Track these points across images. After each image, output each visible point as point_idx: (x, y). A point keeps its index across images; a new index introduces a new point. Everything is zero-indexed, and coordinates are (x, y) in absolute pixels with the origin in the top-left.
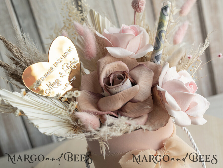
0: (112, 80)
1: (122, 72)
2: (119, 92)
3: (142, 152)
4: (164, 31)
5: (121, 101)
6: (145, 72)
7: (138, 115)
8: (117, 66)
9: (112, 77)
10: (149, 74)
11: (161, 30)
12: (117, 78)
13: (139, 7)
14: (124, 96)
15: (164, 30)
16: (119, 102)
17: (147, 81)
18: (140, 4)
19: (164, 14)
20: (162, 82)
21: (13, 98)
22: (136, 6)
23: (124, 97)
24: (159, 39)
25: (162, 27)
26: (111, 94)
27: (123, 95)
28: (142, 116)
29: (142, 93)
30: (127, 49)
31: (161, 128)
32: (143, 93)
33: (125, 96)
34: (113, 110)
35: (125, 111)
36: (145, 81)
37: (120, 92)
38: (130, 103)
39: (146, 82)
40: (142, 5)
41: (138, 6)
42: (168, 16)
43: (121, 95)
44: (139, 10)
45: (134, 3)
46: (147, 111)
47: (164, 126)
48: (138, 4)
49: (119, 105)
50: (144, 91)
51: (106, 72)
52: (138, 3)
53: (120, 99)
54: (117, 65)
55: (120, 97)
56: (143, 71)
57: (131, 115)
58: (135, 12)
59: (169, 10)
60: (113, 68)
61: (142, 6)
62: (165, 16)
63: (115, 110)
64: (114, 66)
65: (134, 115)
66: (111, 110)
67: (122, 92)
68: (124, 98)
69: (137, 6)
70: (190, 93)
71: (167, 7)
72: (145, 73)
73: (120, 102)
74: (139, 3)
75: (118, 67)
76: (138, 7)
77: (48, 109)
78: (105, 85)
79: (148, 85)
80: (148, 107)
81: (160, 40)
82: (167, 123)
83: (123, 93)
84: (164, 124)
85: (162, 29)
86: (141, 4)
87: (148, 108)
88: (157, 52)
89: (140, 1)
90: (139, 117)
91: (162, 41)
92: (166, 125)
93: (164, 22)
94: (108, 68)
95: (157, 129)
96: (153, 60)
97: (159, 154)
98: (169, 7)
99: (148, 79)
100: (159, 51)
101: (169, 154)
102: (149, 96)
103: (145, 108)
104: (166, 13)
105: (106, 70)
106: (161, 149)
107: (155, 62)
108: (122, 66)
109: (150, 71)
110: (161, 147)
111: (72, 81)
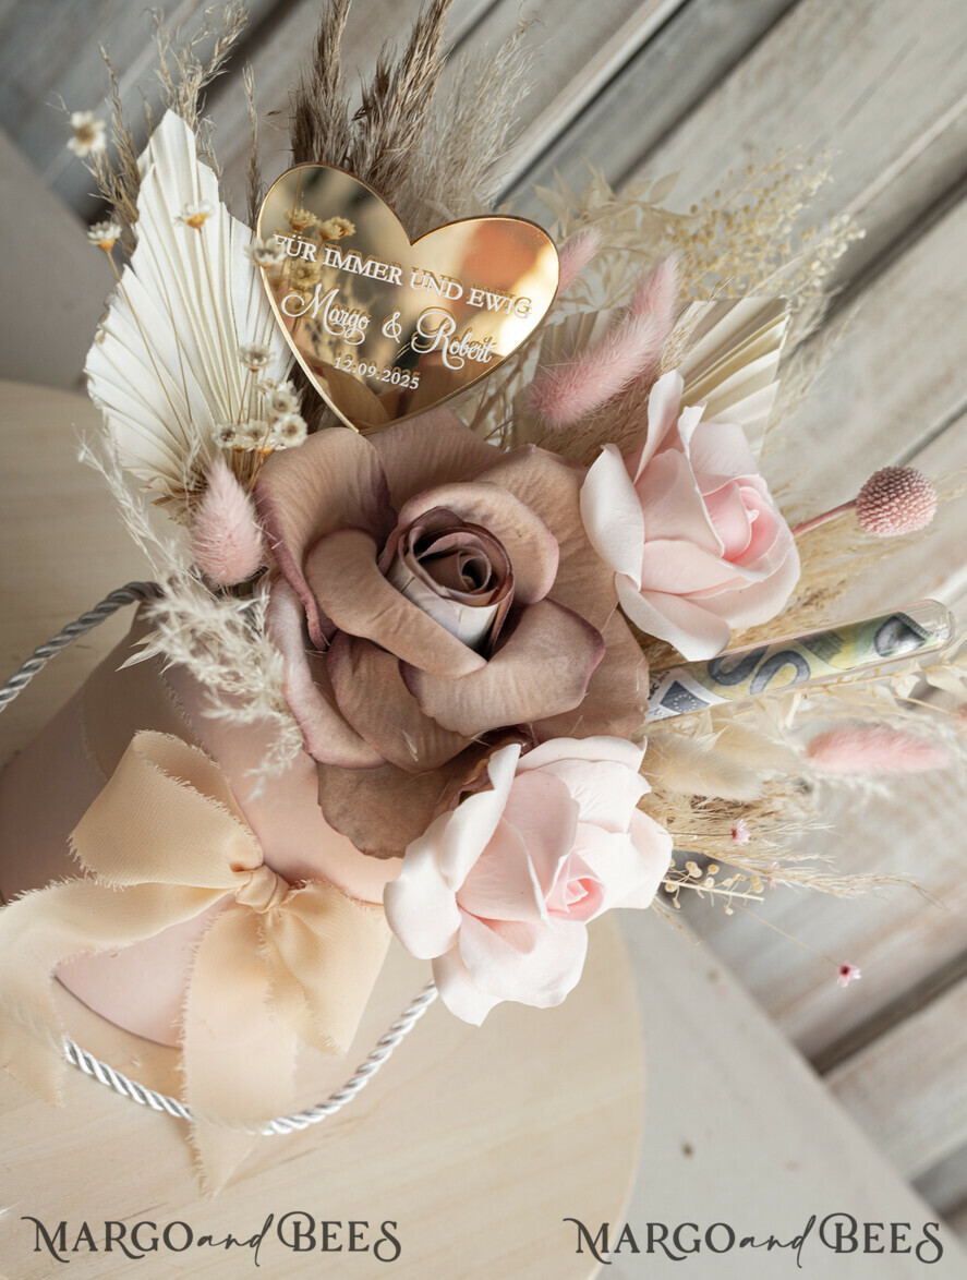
0: (454, 546)
1: (506, 568)
2: (409, 598)
3: (220, 804)
4: (805, 670)
5: (376, 622)
6: (565, 668)
7: (357, 723)
8: (527, 537)
9: (463, 538)
10: (560, 691)
11: (802, 654)
12: (467, 559)
13: (877, 510)
14: (403, 625)
15: (808, 667)
16: (368, 617)
17: (526, 693)
18: (891, 508)
19: (878, 634)
20: (550, 760)
22: (876, 495)
23: (396, 626)
24: (762, 662)
25: (816, 654)
26: (389, 574)
27: (404, 617)
28: (362, 738)
29: (457, 696)
30: (648, 544)
31: (346, 841)
32: (462, 698)
33: (401, 629)
34: (323, 606)
35: (359, 659)
36: (518, 688)
37: (409, 603)
38: (395, 666)
39: (519, 693)
40: (892, 521)
41: (879, 502)
42: (882, 655)
43: (400, 611)
45: (886, 481)
46: (394, 752)
47: (362, 847)
48: (885, 500)
49: (357, 624)
50: (473, 703)
51: (478, 505)
52: (891, 500)
53: (381, 617)
54: (533, 537)
55: (391, 609)
56: (565, 659)
57: (350, 694)
58: (852, 504)
59: (908, 647)
60: (509, 524)
61: (888, 520)
62: (872, 646)
63: (330, 617)
64: (519, 526)
65: (356, 705)
66: (321, 600)
67: (416, 609)
68: (392, 630)
69: (877, 499)
70: (542, 901)
71: (917, 636)
72: (559, 672)
73: (369, 622)
74: (892, 504)
75: (528, 543)
76: (878, 506)
78: (411, 526)
79: (506, 707)
80: (411, 745)
81: (756, 670)
82: (380, 857)
83: (411, 617)
84: (370, 846)
85: (810, 658)
86: (895, 510)
87: (406, 749)
88: (701, 682)
89: (907, 501)
90: (350, 727)
91: (761, 681)
92: (369, 857)
93: (846, 650)
94: (495, 507)
95: (336, 825)
96: (661, 680)
97: (252, 884)
98: (921, 645)
99: (538, 697)
100: (710, 688)
101: (278, 925)
102: (465, 731)
103: (405, 740)
104: (889, 641)
105: (482, 500)
106: (281, 880)
107: (656, 691)
108: (539, 558)
109: (579, 687)
110: (290, 879)
111: (390, 377)
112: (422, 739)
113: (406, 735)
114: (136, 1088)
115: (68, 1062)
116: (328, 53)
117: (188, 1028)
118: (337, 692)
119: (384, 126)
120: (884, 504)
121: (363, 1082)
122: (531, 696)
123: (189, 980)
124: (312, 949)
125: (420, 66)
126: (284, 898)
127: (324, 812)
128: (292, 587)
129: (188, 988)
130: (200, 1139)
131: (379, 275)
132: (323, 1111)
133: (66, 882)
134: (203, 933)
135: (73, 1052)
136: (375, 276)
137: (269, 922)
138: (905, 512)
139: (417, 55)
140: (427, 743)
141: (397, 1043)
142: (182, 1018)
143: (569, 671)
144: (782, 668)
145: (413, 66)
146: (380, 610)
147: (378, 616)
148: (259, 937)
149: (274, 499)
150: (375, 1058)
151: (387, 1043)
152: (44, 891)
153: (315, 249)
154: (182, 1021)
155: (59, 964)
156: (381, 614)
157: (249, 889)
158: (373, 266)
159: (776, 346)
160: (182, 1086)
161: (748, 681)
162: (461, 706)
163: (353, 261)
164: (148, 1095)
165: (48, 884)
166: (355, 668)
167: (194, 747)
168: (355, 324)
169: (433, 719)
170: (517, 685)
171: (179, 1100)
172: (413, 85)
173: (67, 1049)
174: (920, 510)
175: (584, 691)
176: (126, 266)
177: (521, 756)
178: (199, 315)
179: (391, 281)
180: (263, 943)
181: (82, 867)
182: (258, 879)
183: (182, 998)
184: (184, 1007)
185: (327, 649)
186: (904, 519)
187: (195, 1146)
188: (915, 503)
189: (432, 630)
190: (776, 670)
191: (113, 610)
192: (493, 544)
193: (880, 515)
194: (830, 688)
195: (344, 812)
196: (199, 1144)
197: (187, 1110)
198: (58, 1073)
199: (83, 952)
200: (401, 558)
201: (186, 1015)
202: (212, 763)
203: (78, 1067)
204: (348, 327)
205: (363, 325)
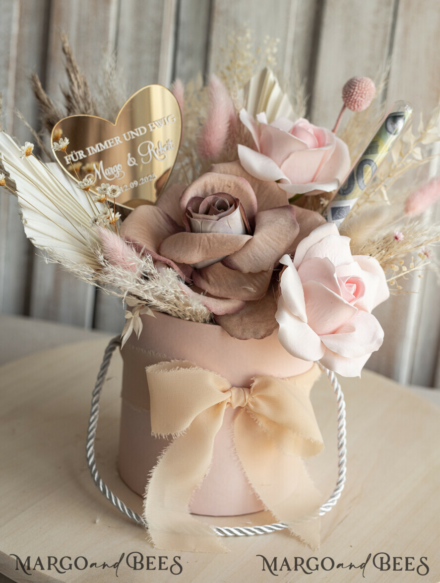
1: (232, 197)
2: (205, 232)
3: (196, 368)
4: (373, 164)
5: (201, 250)
6: (284, 221)
7: (223, 294)
8: (232, 185)
9: (209, 199)
10: (288, 229)
11: (367, 158)
12: (216, 204)
13: (353, 97)
15: (373, 161)
16: (196, 251)
17: (276, 239)
18: (357, 92)
19: (387, 130)
20: (304, 254)
21: (14, 156)
23: (208, 245)
24: (355, 174)
25: (371, 154)
26: (192, 230)
27: (209, 240)
28: (229, 299)
29: (252, 257)
31: (253, 340)
32: (254, 257)
33: (211, 244)
34: (177, 261)
35: (207, 277)
36: (272, 239)
37: (207, 234)
38: (220, 264)
39: (274, 240)
40: (361, 97)
41: (351, 94)
42: (395, 134)
43: (206, 238)
44: (350, 103)
46: (245, 295)
47: (260, 337)
48: (352, 91)
49: (195, 257)
50: (259, 256)
51: (205, 186)
53: (201, 247)
54: (235, 183)
55: (202, 241)
56: (281, 219)
57: (213, 289)
58: (344, 107)
59: (400, 124)
60: (222, 185)
61: (359, 98)
62: (388, 134)
64: (226, 183)
65: (218, 291)
66: (175, 260)
67: (211, 234)
68: (208, 248)
69: (349, 94)
70: (341, 298)
71: (400, 116)
72: (282, 224)
73: (198, 252)
74: (356, 90)
75: (235, 187)
77: (67, 205)
78: (187, 208)
80: (250, 289)
81: (355, 178)
82: (270, 335)
83: (211, 237)
84: (262, 333)
85: (370, 157)
86: (359, 92)
87: (249, 291)
88: (341, 200)
89: (360, 85)
90: (221, 298)
91: (361, 181)
92: (265, 339)
93: (380, 143)
94: (212, 181)
95: (244, 337)
96: (326, 213)
97: (233, 394)
98: (404, 119)
99: (281, 237)
100: (345, 199)
101: (255, 404)
102: (265, 268)
103: (245, 289)
104: (392, 126)
105: (206, 182)
106: (244, 389)
107: (328, 217)
108: (243, 190)
109: (294, 223)
110: (247, 385)
111: (144, 181)
112: (252, 285)
114: (255, 529)
115: (221, 536)
116: (41, 97)
117: (257, 491)
119: (79, 108)
120: (353, 93)
121: (344, 469)
122: (279, 238)
123: (243, 469)
124: (275, 403)
125: (76, 79)
126: (250, 392)
127: (236, 337)
129: (245, 473)
130: (295, 531)
131: (112, 144)
132: (338, 492)
133: (163, 453)
134: (233, 441)
135: (219, 530)
136: (111, 146)
137: (251, 406)
138: (363, 90)
139: (72, 75)
140: (255, 285)
141: (345, 443)
142: (252, 488)
143: (286, 221)
144: (364, 170)
145: (74, 80)
146: (198, 244)
147: (199, 248)
148: (253, 419)
150: (341, 456)
151: (342, 445)
152: (158, 465)
153: (82, 152)
154: (252, 489)
155: (189, 506)
156: (200, 246)
157: (234, 398)
158: (107, 143)
159: (274, 83)
160: (273, 515)
161: (356, 184)
162: (256, 261)
163: (99, 146)
164: (262, 528)
165: (157, 460)
166: (208, 281)
167: (172, 361)
168: (117, 170)
169: (250, 273)
170: (271, 238)
171: (276, 522)
172: (79, 87)
173: (215, 530)
174: (367, 86)
175: (297, 223)
176: (16, 192)
177: (293, 261)
178: (57, 199)
179: (117, 143)
180: (256, 420)
181: (164, 437)
182: (234, 391)
183: (246, 480)
184: (250, 482)
185: (192, 282)
186: (365, 92)
187: (296, 535)
188: (363, 84)
189: (223, 236)
190: (362, 172)
191: (110, 356)
193: (355, 98)
194: (391, 175)
195: (244, 330)
196: (297, 533)
197: (283, 524)
198: (220, 542)
199: (194, 491)
200: (191, 218)
201: (253, 486)
202: (183, 361)
203: (226, 536)
204: (115, 173)
205: (120, 168)
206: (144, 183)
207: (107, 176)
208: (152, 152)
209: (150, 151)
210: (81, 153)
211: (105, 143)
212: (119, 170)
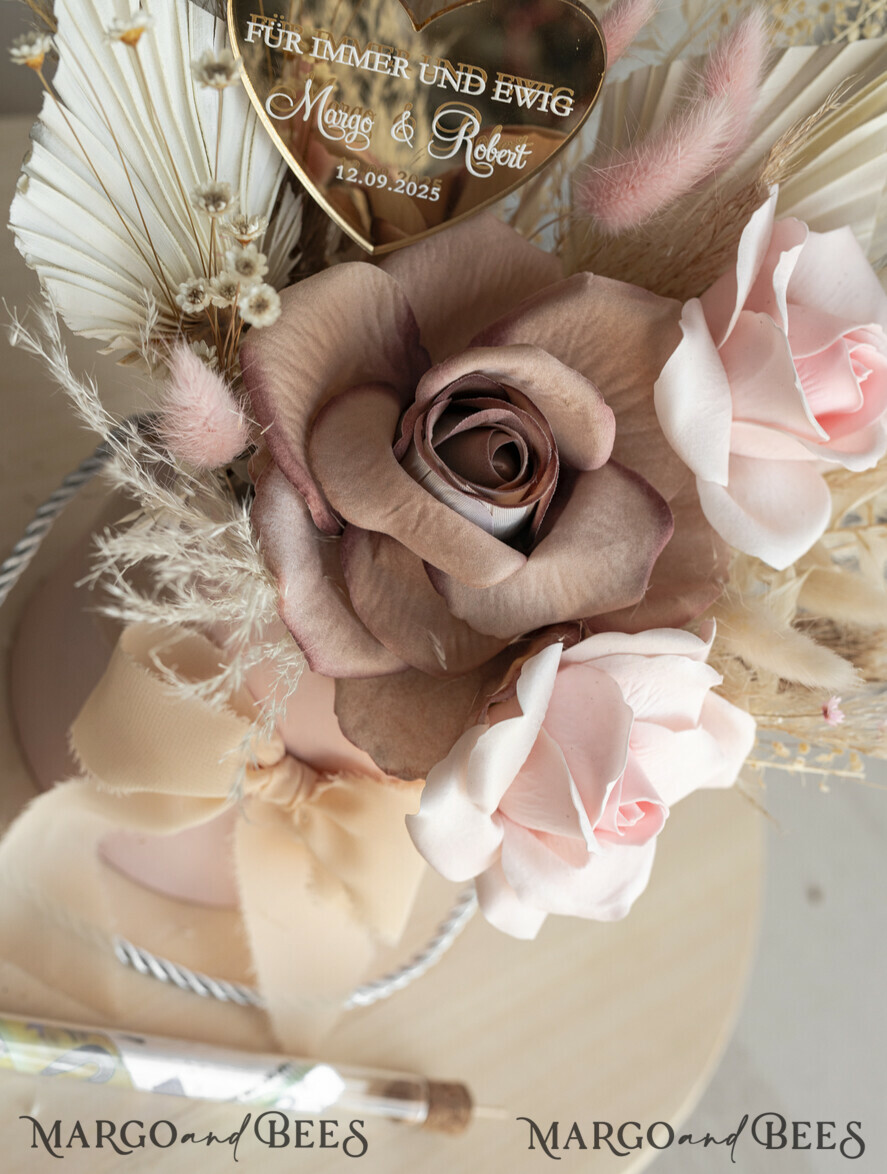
0: (483, 425)
2: (429, 490)
5: (390, 519)
6: (622, 557)
7: (374, 626)
8: (575, 407)
9: (495, 414)
10: (618, 586)
12: (502, 440)
14: (423, 524)
16: (381, 512)
17: (574, 590)
23: (414, 525)
26: (405, 460)
27: (423, 514)
28: (382, 643)
29: (492, 597)
32: (497, 599)
33: (420, 529)
34: (328, 497)
35: (378, 548)
36: (565, 586)
37: (429, 496)
39: (567, 590)
43: (419, 508)
46: (417, 655)
47: (386, 766)
49: (368, 517)
50: (511, 604)
53: (395, 514)
54: (582, 408)
55: (407, 505)
56: (623, 546)
57: (367, 590)
60: (553, 393)
64: (564, 396)
66: (327, 490)
67: (438, 505)
68: (409, 529)
73: (385, 516)
75: (578, 412)
78: (431, 403)
79: (551, 606)
80: (439, 649)
82: (403, 779)
83: (432, 515)
84: (393, 765)
87: (434, 655)
90: (367, 631)
94: (534, 374)
95: (353, 737)
97: (273, 783)
99: (590, 591)
101: (306, 823)
102: (503, 634)
103: (431, 639)
105: (519, 367)
106: (307, 771)
108: (590, 431)
109: (640, 580)
110: (319, 769)
111: (404, 188)
112: (453, 640)
113: (434, 637)
118: (352, 589)
122: (582, 591)
126: (310, 794)
127: (340, 721)
128: (288, 477)
131: (381, 68)
136: (376, 69)
137: (297, 818)
140: (458, 642)
143: (628, 560)
146: (394, 503)
147: (392, 512)
149: (263, 369)
153: (298, 38)
156: (396, 509)
157: (270, 788)
158: (373, 57)
162: (497, 607)
166: (375, 555)
169: (464, 621)
170: (563, 582)
175: (646, 583)
179: (395, 73)
182: (279, 776)
185: (342, 532)
189: (458, 529)
192: (531, 420)
195: (363, 724)
204: (348, 130)
205: (366, 127)
206: (402, 192)
207: (325, 126)
208: (465, 143)
209: (460, 138)
210: (294, 38)
211: (368, 53)
212: (360, 130)
